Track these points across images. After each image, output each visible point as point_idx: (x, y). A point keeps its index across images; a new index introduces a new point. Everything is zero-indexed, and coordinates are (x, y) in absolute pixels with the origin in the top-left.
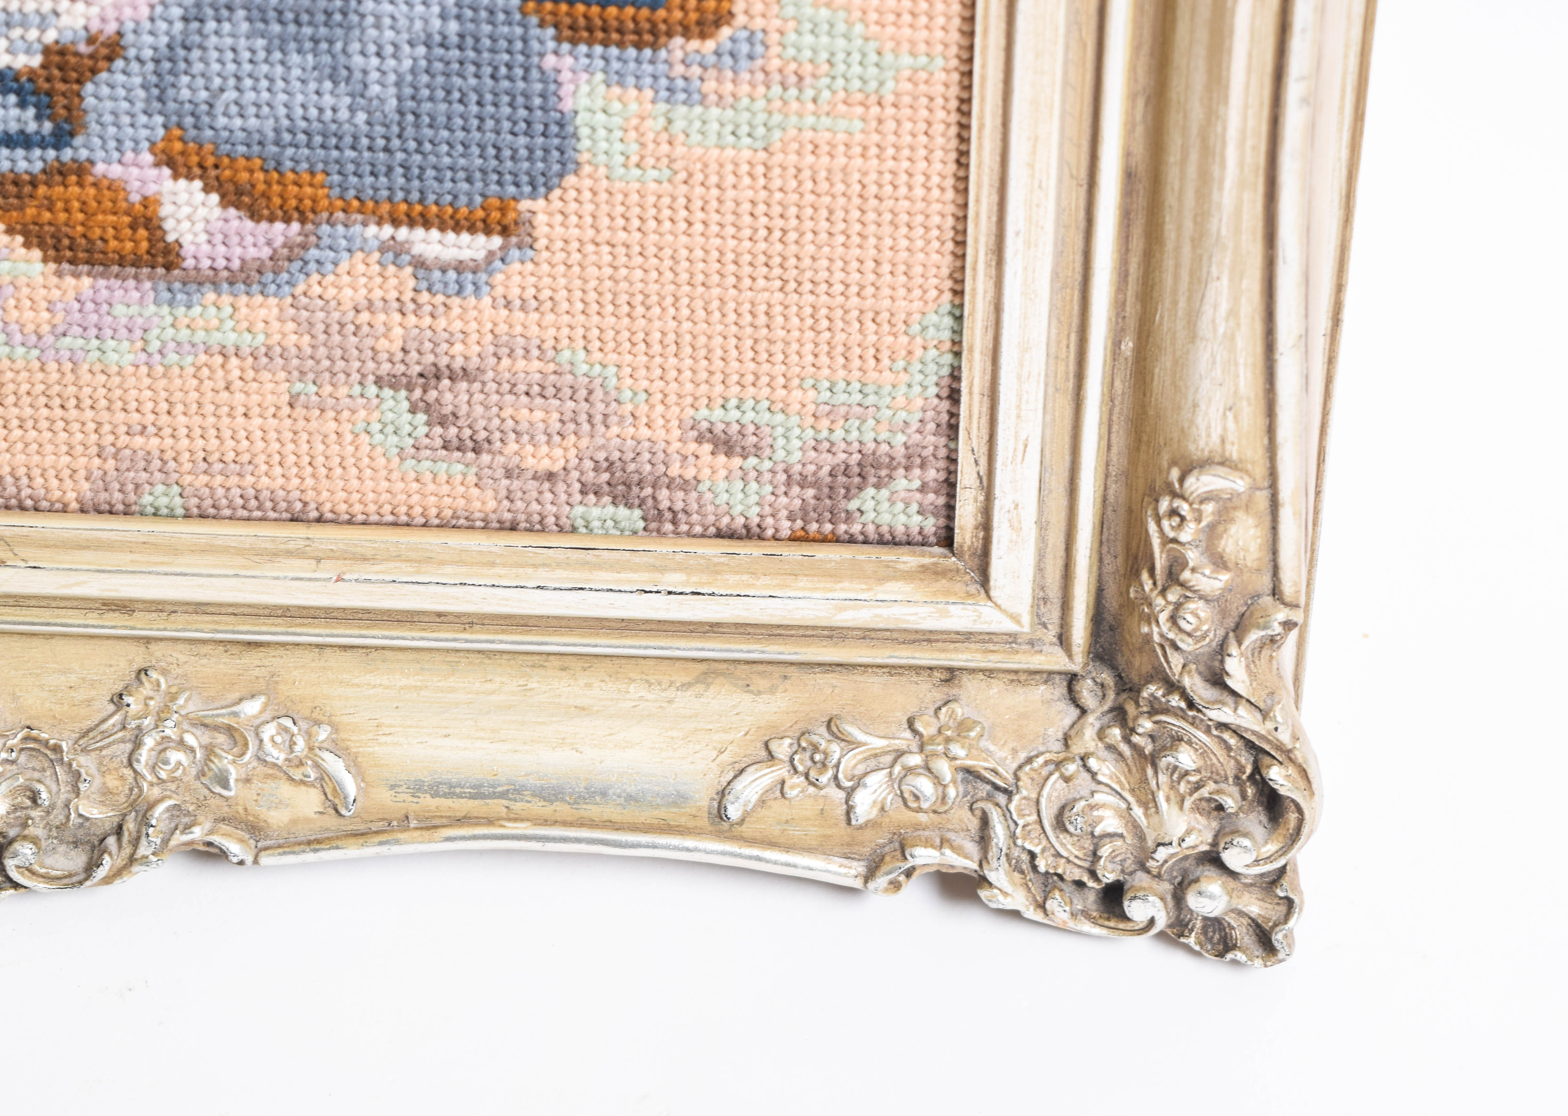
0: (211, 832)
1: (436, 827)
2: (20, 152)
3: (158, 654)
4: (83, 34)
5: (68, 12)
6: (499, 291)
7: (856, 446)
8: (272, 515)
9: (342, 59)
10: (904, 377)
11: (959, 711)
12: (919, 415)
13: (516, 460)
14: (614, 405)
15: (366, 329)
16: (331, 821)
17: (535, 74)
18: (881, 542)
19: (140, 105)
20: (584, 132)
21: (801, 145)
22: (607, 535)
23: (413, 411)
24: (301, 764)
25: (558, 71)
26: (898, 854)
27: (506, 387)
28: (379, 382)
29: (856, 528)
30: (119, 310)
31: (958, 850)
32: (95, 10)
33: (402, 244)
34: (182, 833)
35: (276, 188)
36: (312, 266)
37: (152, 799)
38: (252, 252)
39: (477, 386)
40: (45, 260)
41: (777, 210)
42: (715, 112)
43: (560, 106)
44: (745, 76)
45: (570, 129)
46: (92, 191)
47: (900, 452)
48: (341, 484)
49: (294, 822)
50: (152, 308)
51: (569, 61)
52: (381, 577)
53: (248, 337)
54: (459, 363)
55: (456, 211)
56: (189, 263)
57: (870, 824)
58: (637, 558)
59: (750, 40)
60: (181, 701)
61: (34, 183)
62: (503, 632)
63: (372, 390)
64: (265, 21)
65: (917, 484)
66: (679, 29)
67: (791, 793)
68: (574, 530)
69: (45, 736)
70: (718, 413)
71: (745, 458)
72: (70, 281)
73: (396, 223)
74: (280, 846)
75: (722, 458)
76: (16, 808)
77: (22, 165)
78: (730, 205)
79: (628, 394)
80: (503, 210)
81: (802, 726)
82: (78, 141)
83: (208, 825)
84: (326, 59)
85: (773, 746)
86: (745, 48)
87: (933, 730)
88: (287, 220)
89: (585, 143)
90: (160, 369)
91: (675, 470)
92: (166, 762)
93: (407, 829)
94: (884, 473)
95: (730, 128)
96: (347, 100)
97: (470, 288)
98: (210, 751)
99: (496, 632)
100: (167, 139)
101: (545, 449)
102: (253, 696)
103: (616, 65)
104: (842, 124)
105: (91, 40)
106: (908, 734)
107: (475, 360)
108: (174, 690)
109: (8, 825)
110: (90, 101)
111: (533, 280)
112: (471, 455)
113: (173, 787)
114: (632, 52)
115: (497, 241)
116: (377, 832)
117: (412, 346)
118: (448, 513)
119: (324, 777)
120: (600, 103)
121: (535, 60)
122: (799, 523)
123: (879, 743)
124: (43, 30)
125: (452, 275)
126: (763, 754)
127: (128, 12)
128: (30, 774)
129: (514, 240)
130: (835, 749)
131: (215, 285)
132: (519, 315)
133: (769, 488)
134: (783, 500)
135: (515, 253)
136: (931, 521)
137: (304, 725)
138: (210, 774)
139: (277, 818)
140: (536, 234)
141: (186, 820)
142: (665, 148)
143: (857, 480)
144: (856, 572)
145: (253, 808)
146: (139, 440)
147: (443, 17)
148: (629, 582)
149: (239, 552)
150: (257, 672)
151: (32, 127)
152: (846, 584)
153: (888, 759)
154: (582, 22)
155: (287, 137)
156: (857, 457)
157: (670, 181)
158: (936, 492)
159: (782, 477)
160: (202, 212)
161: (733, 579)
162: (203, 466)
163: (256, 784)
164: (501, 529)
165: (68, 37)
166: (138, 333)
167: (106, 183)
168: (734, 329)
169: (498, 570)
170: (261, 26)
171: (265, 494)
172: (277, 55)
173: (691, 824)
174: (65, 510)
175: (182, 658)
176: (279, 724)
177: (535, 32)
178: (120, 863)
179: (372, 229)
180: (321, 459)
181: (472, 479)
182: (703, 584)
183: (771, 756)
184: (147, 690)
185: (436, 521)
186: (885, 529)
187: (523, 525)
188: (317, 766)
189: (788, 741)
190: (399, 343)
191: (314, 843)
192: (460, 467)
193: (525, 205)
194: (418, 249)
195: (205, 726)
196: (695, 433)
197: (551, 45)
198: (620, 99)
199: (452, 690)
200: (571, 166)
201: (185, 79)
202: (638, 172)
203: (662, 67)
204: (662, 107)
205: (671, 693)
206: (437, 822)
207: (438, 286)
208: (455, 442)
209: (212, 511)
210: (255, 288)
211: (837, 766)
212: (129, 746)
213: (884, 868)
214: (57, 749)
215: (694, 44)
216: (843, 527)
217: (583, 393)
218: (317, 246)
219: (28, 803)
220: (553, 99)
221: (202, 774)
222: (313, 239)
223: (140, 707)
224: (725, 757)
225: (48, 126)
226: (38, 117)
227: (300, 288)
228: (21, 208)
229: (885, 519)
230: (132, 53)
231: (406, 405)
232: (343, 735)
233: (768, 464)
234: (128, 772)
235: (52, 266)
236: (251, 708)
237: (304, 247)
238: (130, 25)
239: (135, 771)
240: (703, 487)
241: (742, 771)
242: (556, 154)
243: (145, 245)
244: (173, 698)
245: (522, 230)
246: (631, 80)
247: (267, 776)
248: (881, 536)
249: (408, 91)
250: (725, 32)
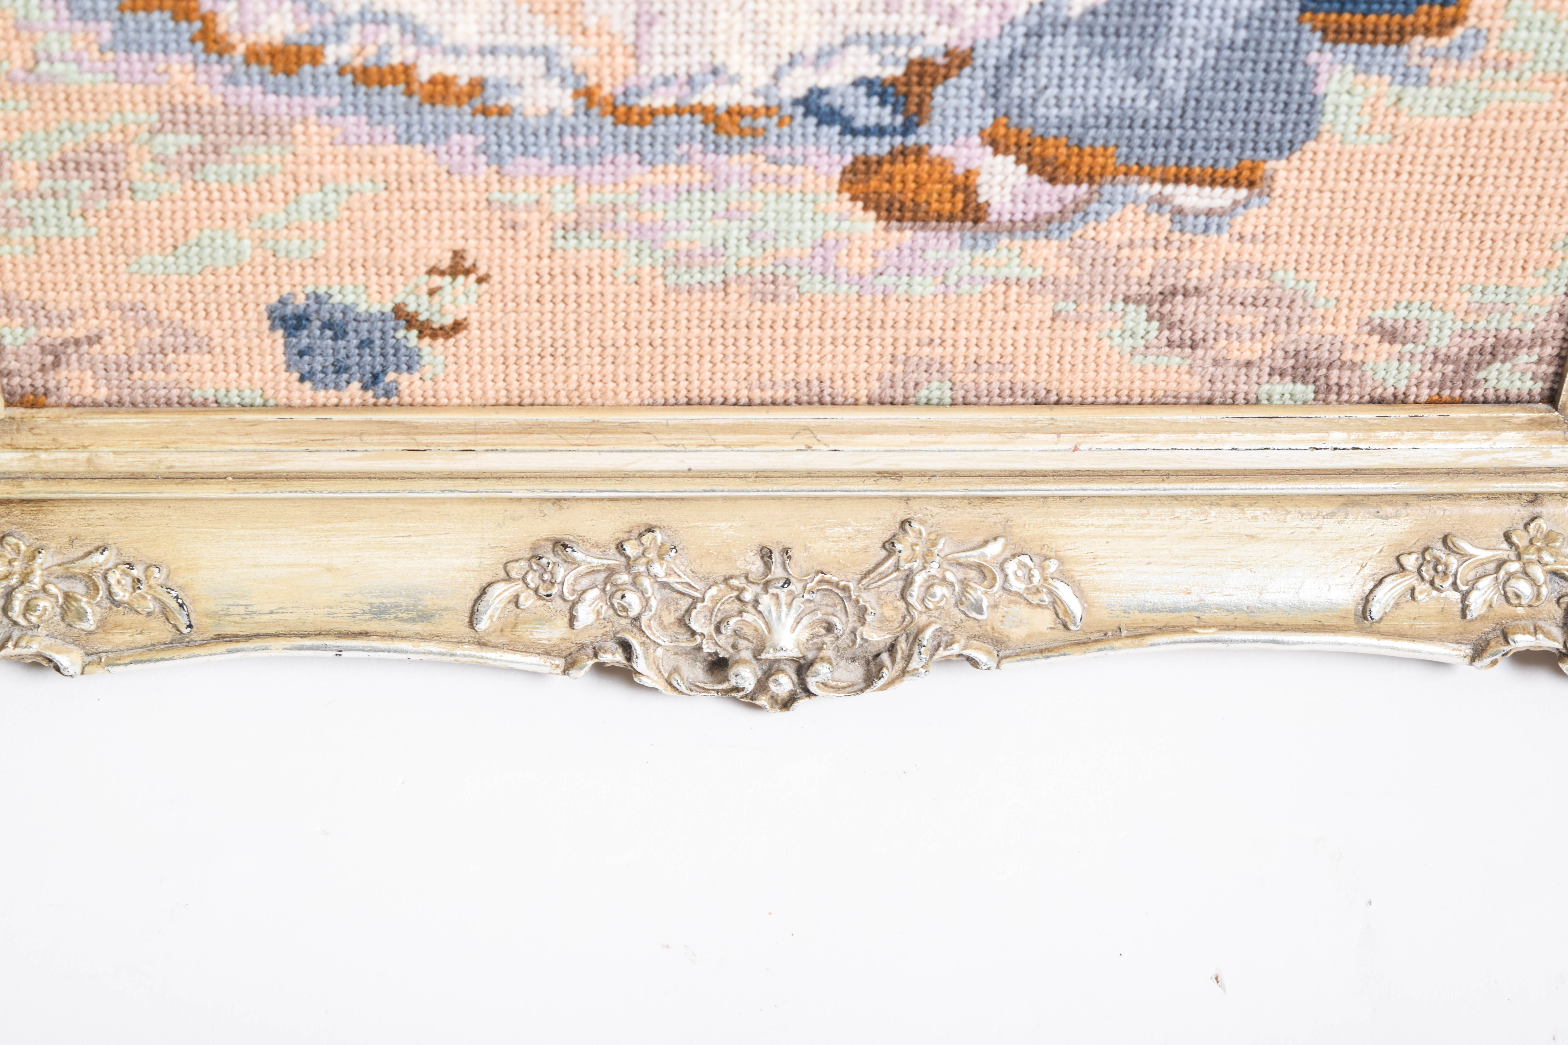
0: (966, 647)
1: (1142, 635)
2: (874, 140)
3: (916, 508)
4: (942, 50)
5: (934, 33)
6: (1237, 228)
7: (1493, 332)
8: (1021, 400)
9: (1148, 62)
10: (1543, 281)
11: (1544, 526)
12: (1548, 309)
13: (1224, 352)
14: (1309, 310)
15: (1124, 261)
16: (1060, 634)
17: (1299, 67)
18: (1497, 401)
19: (977, 101)
20: (1330, 109)
21: (1500, 113)
22: (1284, 404)
23: (1149, 319)
24: (1038, 591)
25: (1318, 64)
26: (1501, 639)
27: (1227, 299)
28: (1126, 300)
29: (1479, 393)
30: (930, 254)
31: (1547, 635)
32: (955, 31)
33: (1167, 198)
34: (945, 649)
35: (1075, 159)
36: (1092, 216)
37: (921, 624)
38: (1046, 207)
39: (1204, 299)
40: (878, 218)
41: (1470, 161)
42: (1437, 90)
43: (1315, 91)
44: (1467, 62)
45: (1319, 107)
46: (926, 167)
47: (1527, 337)
48: (1081, 375)
49: (1030, 636)
50: (957, 252)
51: (1328, 56)
52: (1109, 446)
53: (1029, 271)
54: (1194, 283)
55: (1214, 172)
56: (993, 217)
57: (1482, 618)
58: (1309, 423)
59: (1476, 36)
60: (940, 546)
61: (879, 163)
62: (1193, 481)
63: (1120, 305)
64: (1091, 34)
65: (1535, 358)
66: (1422, 30)
67: (1419, 597)
68: (1258, 402)
69: (835, 579)
70: (1391, 312)
71: (1404, 344)
72: (895, 234)
73: (1164, 182)
74: (1017, 655)
75: (1386, 345)
76: (813, 636)
77: (873, 149)
78: (1433, 159)
79: (1322, 301)
80: (1252, 170)
81: (1423, 544)
82: (923, 129)
83: (963, 642)
84: (1136, 62)
85: (1404, 560)
86: (1471, 42)
87: (1526, 542)
88: (1079, 183)
89: (1329, 117)
90: (953, 297)
91: (1348, 356)
92: (933, 596)
93: (1120, 638)
94: (1511, 351)
95: (1445, 102)
96: (1145, 92)
97: (1214, 227)
98: (965, 584)
99: (1188, 482)
100: (995, 125)
101: (1248, 344)
102: (995, 539)
103: (1366, 58)
104: (1536, 96)
105: (947, 54)
106: (1505, 546)
107: (1207, 281)
108: (933, 537)
109: (808, 649)
110: (938, 100)
111: (1265, 220)
112: (1188, 351)
113: (937, 614)
114: (1380, 48)
115: (1243, 192)
116: (1096, 641)
117: (1159, 272)
118: (1160, 393)
119: (1056, 601)
120: (1346, 86)
121: (1302, 57)
122: (1436, 390)
123: (1483, 554)
124: (910, 47)
125: (1202, 219)
126: (1396, 567)
127: (983, 32)
128: (825, 609)
129: (1256, 191)
130: (1453, 561)
131: (1011, 232)
132: (1248, 246)
133: (1418, 366)
134: (1428, 374)
135: (1255, 201)
136: (1540, 384)
137: (1036, 559)
138: (967, 603)
139: (1016, 633)
140: (1274, 186)
141: (945, 639)
142: (1391, 119)
143: (1488, 357)
144: (1479, 425)
145: (997, 625)
146: (926, 350)
147: (1235, 27)
148: (1303, 441)
149: (997, 430)
150: (994, 519)
151: (887, 121)
152: (1471, 435)
153: (1492, 566)
154: (1345, 27)
155: (1091, 121)
156: (1491, 340)
157: (1390, 143)
158: (1549, 364)
159: (1430, 357)
160: (1012, 179)
161: (1383, 435)
162: (974, 366)
163: (1002, 609)
164: (1201, 403)
165: (929, 53)
166: (941, 270)
167: (938, 160)
168: (1416, 250)
169: (1200, 436)
170: (1087, 38)
171: (1019, 386)
172: (1096, 60)
173: (1341, 623)
174: (856, 403)
175: (935, 510)
176: (1020, 562)
177: (1306, 35)
178: (894, 674)
179: (1145, 187)
180: (1068, 358)
181: (1185, 368)
182: (1360, 441)
183: (1402, 568)
184: (911, 538)
185: (1150, 400)
186: (1502, 392)
187: (1217, 400)
188: (1051, 592)
189: (1414, 556)
190: (1148, 271)
191: (1045, 651)
192: (1178, 360)
193: (1271, 164)
194: (1179, 201)
195: (960, 564)
196: (1368, 328)
197: (1317, 45)
198: (1364, 84)
199: (1149, 526)
200: (1313, 135)
201: (1018, 80)
202: (1366, 137)
203: (1402, 58)
204: (1396, 88)
205: (1319, 521)
206: (1143, 631)
207: (1189, 227)
208: (1178, 342)
209: (974, 400)
210: (1042, 234)
211: (1455, 575)
212: (901, 584)
213: (1490, 651)
214: (845, 589)
215: (1432, 41)
216: (1469, 392)
217: (1286, 302)
218: (1099, 201)
219: (823, 632)
220: (1309, 86)
221: (959, 603)
222: (1096, 196)
223: (909, 552)
224: (1367, 571)
225: (900, 119)
226: (894, 112)
227: (1079, 232)
228: (868, 181)
229: (1504, 384)
230: (979, 62)
231: (1144, 315)
232: (1068, 567)
233: (1421, 348)
234: (901, 604)
235: (883, 223)
236: (994, 549)
237: (1088, 202)
238: (981, 42)
239: (908, 604)
240: (1366, 367)
241: (1381, 581)
242: (1303, 126)
243: (960, 205)
244: (934, 544)
245: (1265, 184)
246: (1375, 69)
247: (1010, 602)
248: (1498, 397)
249: (1195, 83)
250: (1459, 30)
